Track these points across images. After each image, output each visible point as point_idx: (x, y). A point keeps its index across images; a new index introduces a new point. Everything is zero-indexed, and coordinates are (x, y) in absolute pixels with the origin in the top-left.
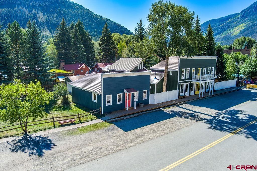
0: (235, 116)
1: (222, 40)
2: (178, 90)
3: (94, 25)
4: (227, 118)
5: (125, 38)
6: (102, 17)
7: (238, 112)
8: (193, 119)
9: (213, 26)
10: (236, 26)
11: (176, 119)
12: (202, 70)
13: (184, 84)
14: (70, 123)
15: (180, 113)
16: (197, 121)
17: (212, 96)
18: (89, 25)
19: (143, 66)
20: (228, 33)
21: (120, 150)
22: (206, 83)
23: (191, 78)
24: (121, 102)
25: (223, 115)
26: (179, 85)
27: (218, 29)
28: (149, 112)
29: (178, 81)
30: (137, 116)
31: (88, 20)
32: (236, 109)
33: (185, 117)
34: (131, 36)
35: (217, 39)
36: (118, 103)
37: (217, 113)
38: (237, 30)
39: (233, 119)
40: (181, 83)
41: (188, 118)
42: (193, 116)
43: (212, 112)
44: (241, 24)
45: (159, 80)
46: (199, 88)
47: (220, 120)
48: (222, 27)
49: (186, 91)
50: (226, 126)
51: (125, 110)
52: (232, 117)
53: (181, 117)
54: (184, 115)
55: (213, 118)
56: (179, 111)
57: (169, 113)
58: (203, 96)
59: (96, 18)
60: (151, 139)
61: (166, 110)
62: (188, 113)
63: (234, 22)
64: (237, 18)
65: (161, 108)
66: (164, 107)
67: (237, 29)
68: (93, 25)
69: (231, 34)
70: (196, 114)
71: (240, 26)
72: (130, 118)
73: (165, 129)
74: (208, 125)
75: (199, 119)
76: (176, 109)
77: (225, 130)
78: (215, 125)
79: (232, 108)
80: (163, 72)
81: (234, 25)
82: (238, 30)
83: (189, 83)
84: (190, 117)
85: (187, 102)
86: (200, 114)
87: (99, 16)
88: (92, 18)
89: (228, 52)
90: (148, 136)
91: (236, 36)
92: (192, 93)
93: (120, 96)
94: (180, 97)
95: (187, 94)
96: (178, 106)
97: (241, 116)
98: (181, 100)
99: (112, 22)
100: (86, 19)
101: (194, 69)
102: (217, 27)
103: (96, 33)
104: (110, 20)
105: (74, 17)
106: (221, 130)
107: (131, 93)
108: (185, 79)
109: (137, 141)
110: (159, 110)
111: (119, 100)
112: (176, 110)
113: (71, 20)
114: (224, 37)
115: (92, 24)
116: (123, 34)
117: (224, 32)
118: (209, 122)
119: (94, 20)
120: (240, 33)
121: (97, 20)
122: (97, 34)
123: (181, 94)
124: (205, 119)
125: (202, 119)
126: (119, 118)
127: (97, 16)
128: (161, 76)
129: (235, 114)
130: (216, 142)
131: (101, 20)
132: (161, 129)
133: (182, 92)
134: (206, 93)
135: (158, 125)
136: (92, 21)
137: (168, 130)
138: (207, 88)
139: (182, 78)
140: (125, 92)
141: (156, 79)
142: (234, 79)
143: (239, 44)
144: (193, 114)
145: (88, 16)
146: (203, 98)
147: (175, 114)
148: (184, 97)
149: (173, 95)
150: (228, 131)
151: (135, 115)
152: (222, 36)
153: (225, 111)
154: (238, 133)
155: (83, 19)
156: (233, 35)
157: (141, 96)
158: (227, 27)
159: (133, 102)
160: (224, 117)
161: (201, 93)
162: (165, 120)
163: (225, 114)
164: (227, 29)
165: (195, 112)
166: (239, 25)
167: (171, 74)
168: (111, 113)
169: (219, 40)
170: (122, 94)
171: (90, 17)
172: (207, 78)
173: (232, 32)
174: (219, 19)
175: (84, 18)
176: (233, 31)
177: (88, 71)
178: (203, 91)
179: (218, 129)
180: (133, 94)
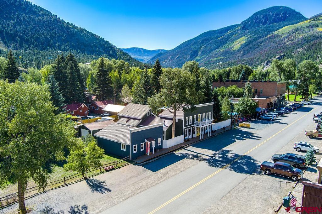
0: (226, 155)
1: (221, 55)
2: (183, 135)
3: (66, 36)
4: (220, 157)
5: (115, 64)
6: (74, 26)
7: (228, 152)
8: (197, 160)
9: (210, 39)
10: (236, 39)
11: (185, 160)
12: (202, 116)
13: (188, 129)
14: (111, 169)
15: (187, 155)
16: (200, 161)
17: (210, 137)
18: (59, 36)
19: (151, 113)
20: (228, 47)
21: (157, 184)
22: (205, 127)
23: (193, 124)
24: (143, 149)
25: (218, 155)
26: (184, 130)
27: (216, 43)
28: (165, 156)
29: (183, 128)
30: (157, 160)
31: (57, 30)
32: (227, 150)
33: (191, 158)
34: (121, 62)
35: (216, 54)
36: (142, 150)
37: (213, 154)
38: (237, 44)
39: (223, 158)
40: (186, 128)
41: (193, 159)
42: (196, 157)
43: (210, 153)
44: (242, 37)
45: (167, 127)
46: (200, 131)
47: (215, 159)
48: (221, 39)
49: (190, 134)
50: (219, 164)
51: (147, 155)
52: (223, 157)
53: (188, 158)
54: (191, 157)
55: (210, 158)
56: (186, 154)
57: (179, 155)
58: (203, 138)
59: (68, 28)
60: (173, 176)
61: (177, 153)
62: (193, 155)
63: (234, 34)
64: (237, 30)
65: (172, 151)
66: (175, 151)
67: (238, 42)
68: (64, 36)
69: (231, 48)
70: (199, 155)
71: (240, 40)
72: (153, 161)
73: (180, 168)
74: (207, 164)
75: (201, 159)
76: (183, 151)
77: (218, 167)
78: (212, 164)
79: (224, 149)
80: (171, 119)
81: (234, 39)
82: (239, 44)
83: (191, 128)
84: (195, 158)
85: (191, 144)
86: (201, 155)
87: (72, 24)
88: (61, 27)
89: (225, 84)
90: (171, 174)
91: (237, 51)
92: (194, 136)
93: (143, 144)
94: (185, 140)
95: (190, 137)
96: (184, 149)
97: (230, 155)
98: (186, 142)
99: (88, 32)
100: (54, 29)
101: (195, 116)
102: (216, 41)
103: (68, 47)
104: (86, 30)
105: (38, 26)
106: (215, 167)
107: (150, 142)
108: (189, 125)
109: (165, 177)
110: (171, 154)
111: (142, 148)
112: (184, 153)
113: (34, 29)
114: (223, 52)
115: (62, 36)
116: (113, 59)
117: (224, 46)
118: (208, 161)
119: (65, 30)
120: (241, 47)
121: (69, 30)
122: (70, 48)
123: (186, 137)
124: (205, 159)
125: (203, 159)
126: (145, 162)
127: (69, 24)
128: (169, 123)
129: (225, 154)
130: (213, 175)
131: (74, 31)
132: (177, 168)
133: (186, 136)
134: (206, 134)
135: (174, 165)
136: (62, 31)
137: (182, 169)
138: (206, 130)
139: (186, 125)
140: (146, 141)
141: (166, 126)
142: (228, 119)
143: (237, 72)
144: (197, 155)
145: (57, 25)
146: (203, 139)
147: (183, 156)
148: (188, 140)
149: (180, 139)
150: (220, 167)
151: (155, 159)
152: (221, 51)
153: (219, 151)
154: (226, 168)
155: (50, 29)
156: (234, 50)
157: (157, 143)
158: (226, 40)
159: (152, 149)
160: (218, 157)
161: (202, 134)
162: (179, 162)
163: (219, 154)
164: (227, 43)
165: (198, 153)
166: (239, 38)
167: (177, 121)
168: (137, 158)
169: (217, 55)
170: (144, 143)
171: (60, 26)
172: (205, 123)
173: (232, 47)
174: (217, 30)
175: (52, 28)
176: (233, 45)
177: (87, 111)
178: (203, 133)
179: (214, 166)
180: (151, 143)
